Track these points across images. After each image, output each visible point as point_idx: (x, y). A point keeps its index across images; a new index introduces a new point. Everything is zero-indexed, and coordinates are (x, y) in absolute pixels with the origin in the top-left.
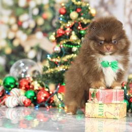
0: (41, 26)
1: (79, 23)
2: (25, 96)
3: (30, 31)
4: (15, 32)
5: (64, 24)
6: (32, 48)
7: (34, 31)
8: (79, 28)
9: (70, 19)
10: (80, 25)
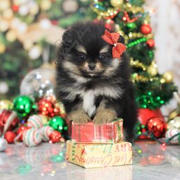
0: (47, 11)
1: (126, 12)
2: (50, 125)
3: (31, 18)
4: (9, 20)
5: (102, 14)
6: (35, 44)
7: (37, 18)
8: (125, 19)
9: (111, 7)
10: (127, 15)
